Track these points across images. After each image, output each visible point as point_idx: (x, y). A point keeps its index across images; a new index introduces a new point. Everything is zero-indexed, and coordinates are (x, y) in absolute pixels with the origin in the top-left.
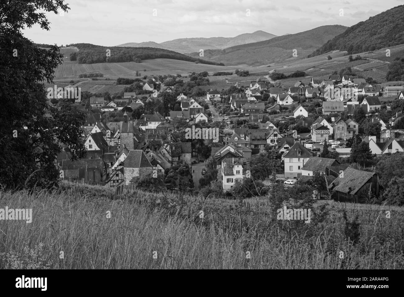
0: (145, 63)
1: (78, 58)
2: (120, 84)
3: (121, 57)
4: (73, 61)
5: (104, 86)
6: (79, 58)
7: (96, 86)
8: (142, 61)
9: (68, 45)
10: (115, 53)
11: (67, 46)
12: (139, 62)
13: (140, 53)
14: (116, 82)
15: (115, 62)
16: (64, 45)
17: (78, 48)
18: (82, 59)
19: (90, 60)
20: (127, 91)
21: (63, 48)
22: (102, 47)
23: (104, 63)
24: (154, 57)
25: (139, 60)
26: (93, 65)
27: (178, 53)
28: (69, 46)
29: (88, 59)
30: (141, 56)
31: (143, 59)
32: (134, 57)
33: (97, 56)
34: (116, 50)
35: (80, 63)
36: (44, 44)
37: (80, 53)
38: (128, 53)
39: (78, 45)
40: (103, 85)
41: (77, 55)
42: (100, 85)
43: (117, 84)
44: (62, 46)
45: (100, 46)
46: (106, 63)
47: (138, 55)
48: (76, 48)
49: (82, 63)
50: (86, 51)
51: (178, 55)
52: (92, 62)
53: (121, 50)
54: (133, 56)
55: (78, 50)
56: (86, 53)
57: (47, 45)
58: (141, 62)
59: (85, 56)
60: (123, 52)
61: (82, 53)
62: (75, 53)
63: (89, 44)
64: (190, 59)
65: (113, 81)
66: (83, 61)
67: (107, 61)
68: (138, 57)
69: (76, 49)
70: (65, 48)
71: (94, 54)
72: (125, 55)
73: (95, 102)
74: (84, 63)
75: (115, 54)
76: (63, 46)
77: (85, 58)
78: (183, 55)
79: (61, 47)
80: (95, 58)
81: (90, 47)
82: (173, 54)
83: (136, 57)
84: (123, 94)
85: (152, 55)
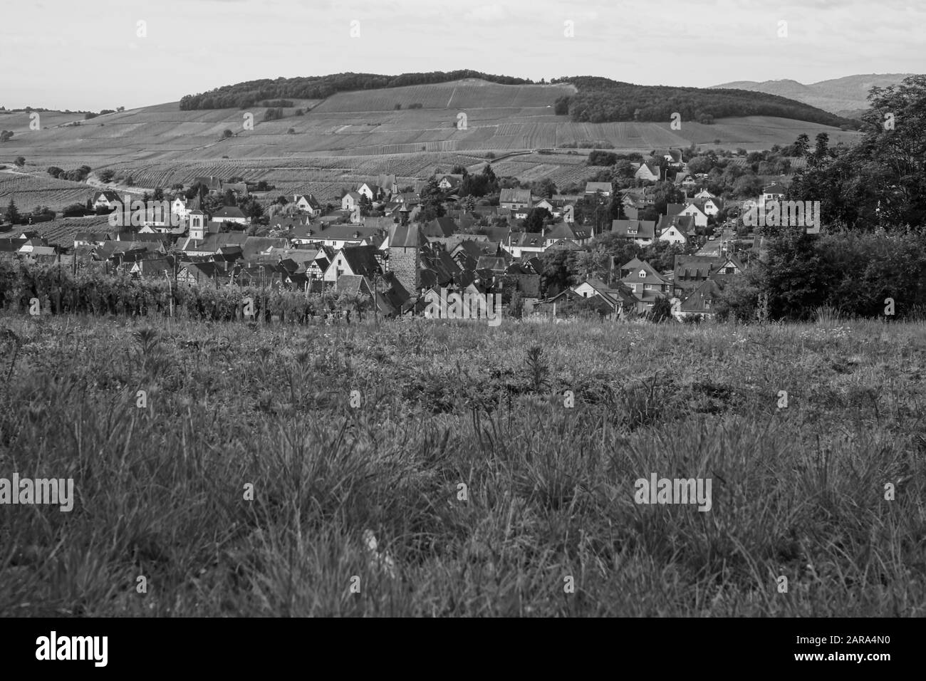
0: (721, 126)
1: (571, 109)
2: (595, 164)
3: (668, 109)
4: (560, 117)
5: (558, 167)
6: (574, 108)
7: (538, 167)
8: (715, 120)
9: (556, 79)
10: (657, 100)
11: (554, 81)
12: (709, 123)
13: (712, 101)
14: (587, 158)
15: (654, 121)
16: (548, 80)
17: (576, 86)
18: (579, 113)
19: (598, 114)
20: (600, 179)
21: (543, 86)
22: (632, 85)
23: (628, 121)
24: (745, 112)
25: (709, 118)
26: (604, 125)
27: (805, 106)
28: (558, 81)
29: (594, 112)
30: (715, 109)
31: (718, 117)
32: (698, 110)
33: (613, 106)
34: (659, 95)
35: (575, 120)
36: (502, 76)
37: (578, 98)
38: (686, 101)
39: (575, 81)
40: (556, 164)
41: (572, 102)
42: (551, 164)
43: (589, 164)
44: (543, 82)
45: (626, 84)
46: (633, 123)
47: (707, 107)
48: (572, 87)
49: (581, 121)
50: (590, 94)
51: (804, 110)
52: (603, 119)
53: (671, 94)
54: (695, 109)
55: (576, 91)
56: (589, 98)
57: (509, 78)
58: (713, 123)
59: (586, 104)
60: (674, 100)
61: (581, 98)
62: (567, 98)
63: (602, 79)
64: (831, 120)
65: (582, 158)
66: (581, 117)
67: (636, 117)
68: (707, 111)
69: (573, 89)
70: (547, 86)
71: (608, 101)
72: (677, 106)
73: (510, 200)
74: (584, 121)
75: (655, 103)
76: (545, 81)
77: (588, 110)
78: (818, 110)
79: (540, 83)
80: (610, 110)
81: (604, 85)
82: (792, 107)
83: (703, 112)
84: (585, 184)
85: (740, 108)
